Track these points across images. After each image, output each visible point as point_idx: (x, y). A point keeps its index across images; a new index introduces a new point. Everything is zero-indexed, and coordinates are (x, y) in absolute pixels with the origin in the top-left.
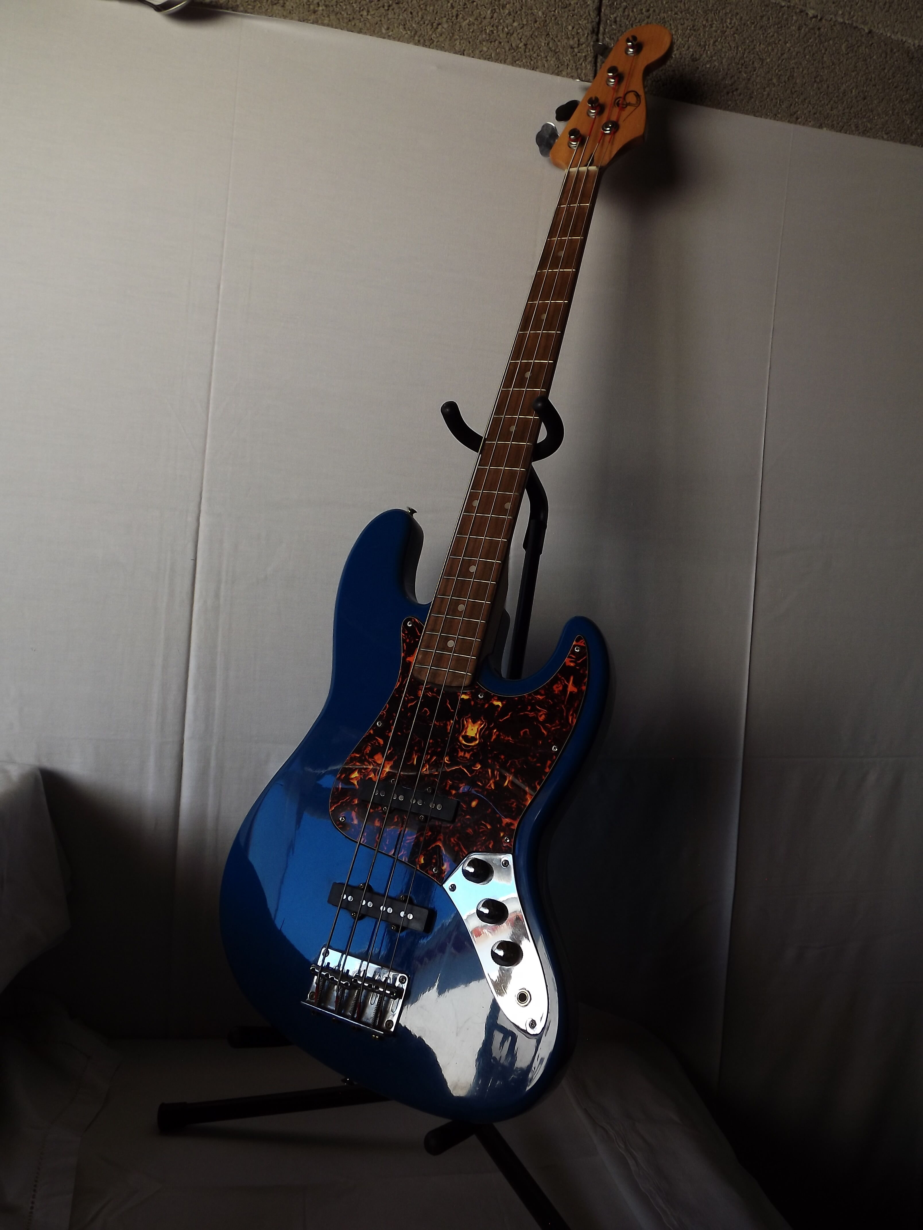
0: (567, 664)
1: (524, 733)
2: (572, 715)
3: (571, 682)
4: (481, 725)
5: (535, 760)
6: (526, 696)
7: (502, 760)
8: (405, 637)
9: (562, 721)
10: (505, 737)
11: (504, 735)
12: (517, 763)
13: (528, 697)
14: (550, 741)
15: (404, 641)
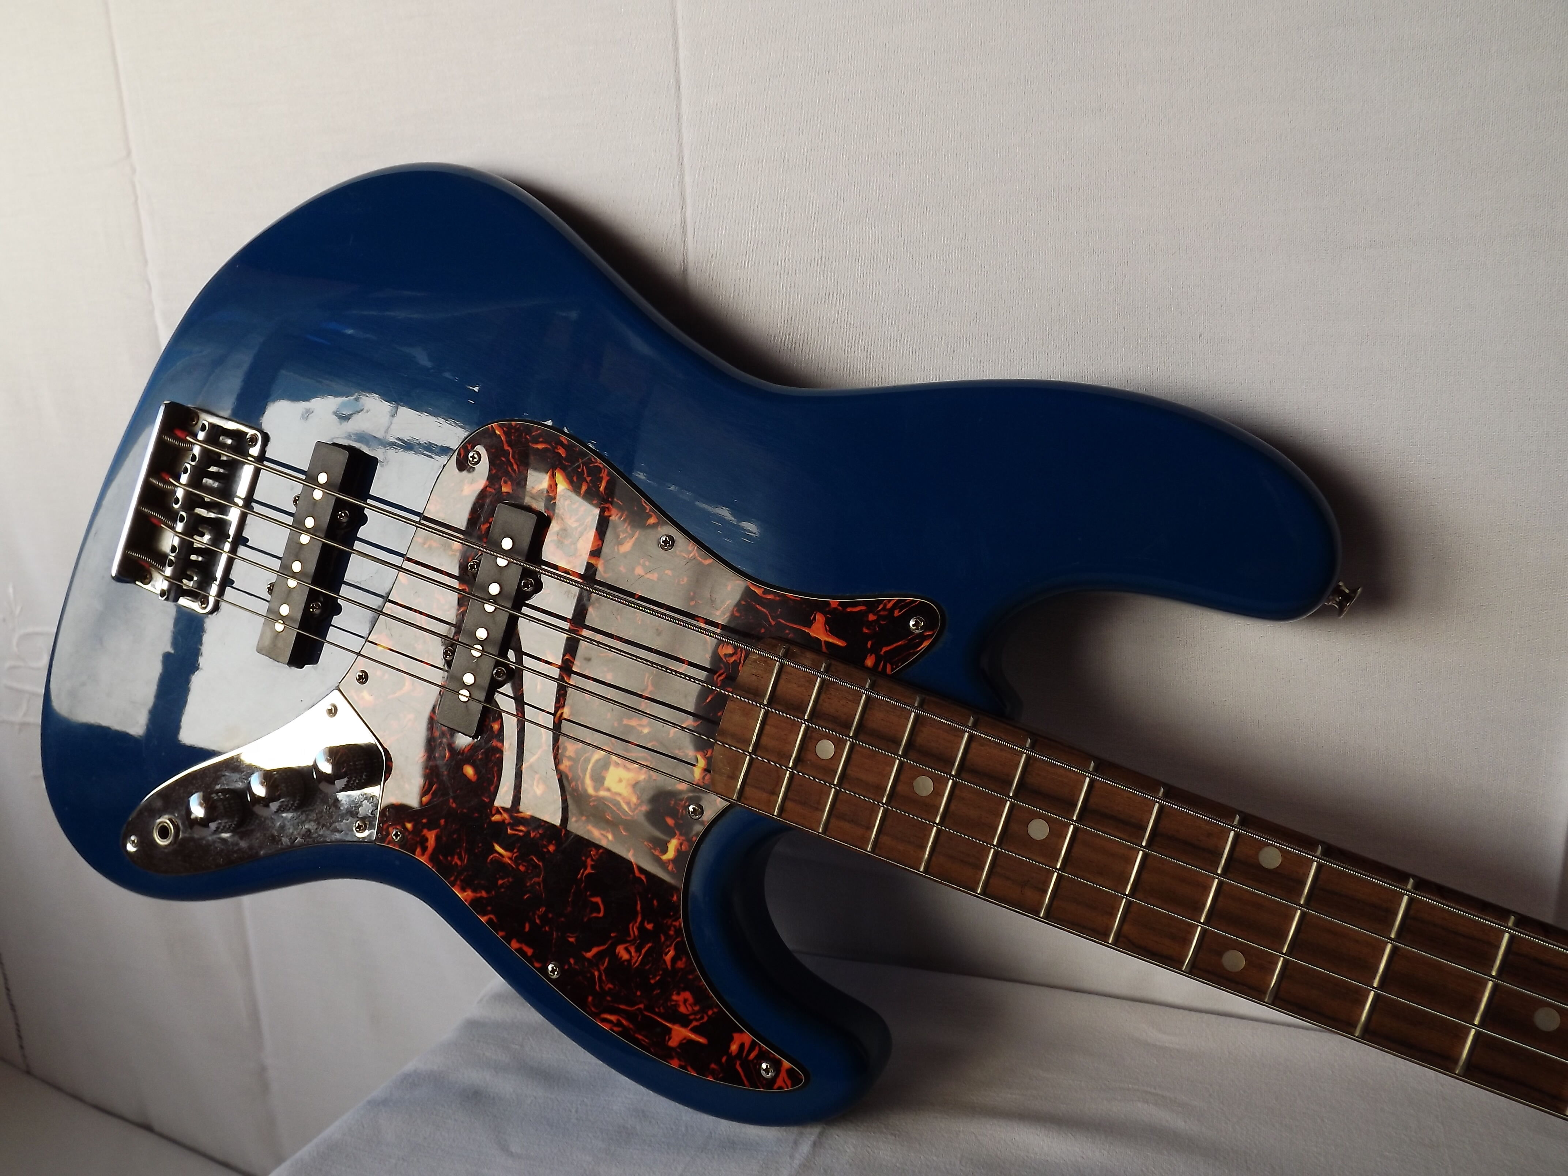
0: (736, 1035)
1: (597, 904)
2: (619, 1024)
3: (693, 1036)
4: (628, 803)
5: (538, 921)
6: (677, 924)
7: (546, 846)
8: (884, 609)
9: (609, 998)
10: (592, 860)
11: (597, 857)
12: (536, 879)
13: (675, 926)
14: (572, 961)
15: (871, 606)
